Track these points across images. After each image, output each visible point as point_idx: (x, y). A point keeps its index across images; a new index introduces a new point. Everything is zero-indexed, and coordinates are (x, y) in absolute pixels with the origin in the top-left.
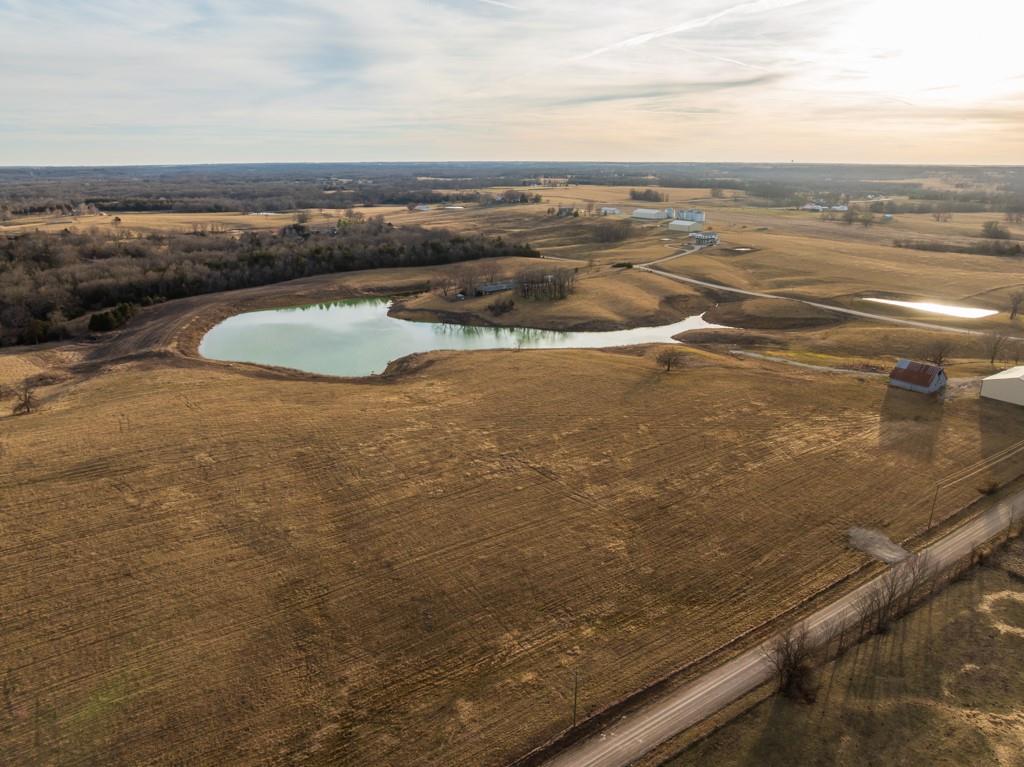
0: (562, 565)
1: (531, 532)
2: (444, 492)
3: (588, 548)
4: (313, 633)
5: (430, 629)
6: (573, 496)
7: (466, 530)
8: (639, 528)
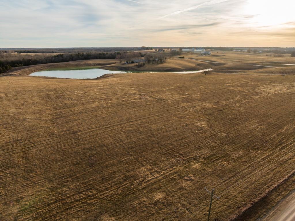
0: (174, 132)
1: (155, 119)
2: (111, 105)
3: (187, 125)
4: (13, 168)
5: (92, 165)
6: (175, 107)
7: (121, 118)
8: (211, 118)
